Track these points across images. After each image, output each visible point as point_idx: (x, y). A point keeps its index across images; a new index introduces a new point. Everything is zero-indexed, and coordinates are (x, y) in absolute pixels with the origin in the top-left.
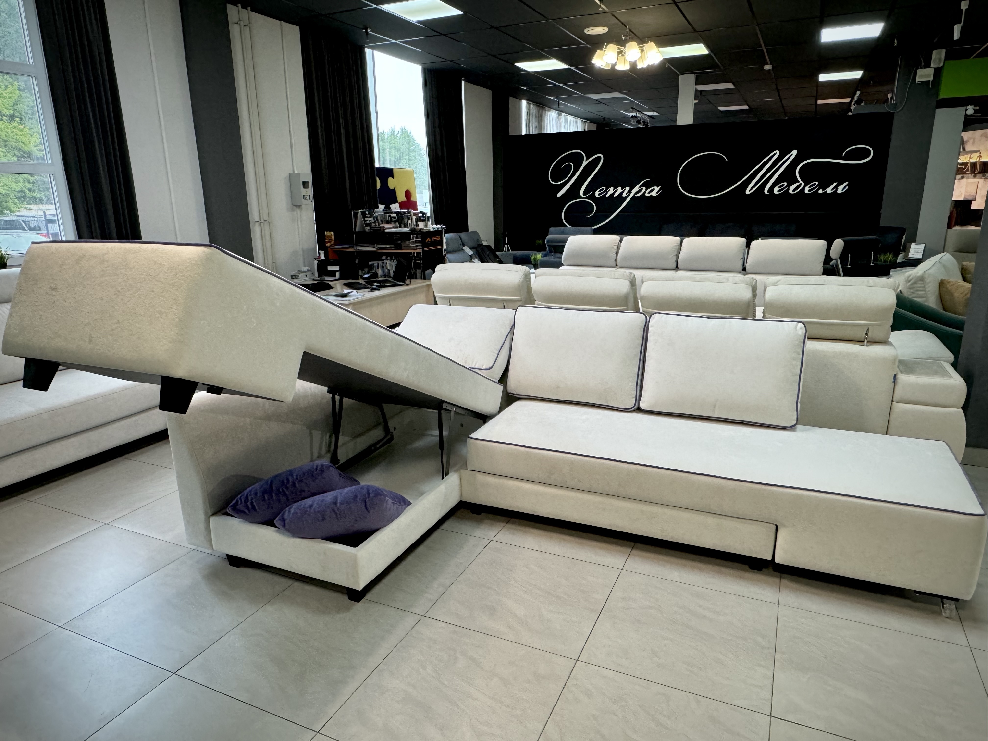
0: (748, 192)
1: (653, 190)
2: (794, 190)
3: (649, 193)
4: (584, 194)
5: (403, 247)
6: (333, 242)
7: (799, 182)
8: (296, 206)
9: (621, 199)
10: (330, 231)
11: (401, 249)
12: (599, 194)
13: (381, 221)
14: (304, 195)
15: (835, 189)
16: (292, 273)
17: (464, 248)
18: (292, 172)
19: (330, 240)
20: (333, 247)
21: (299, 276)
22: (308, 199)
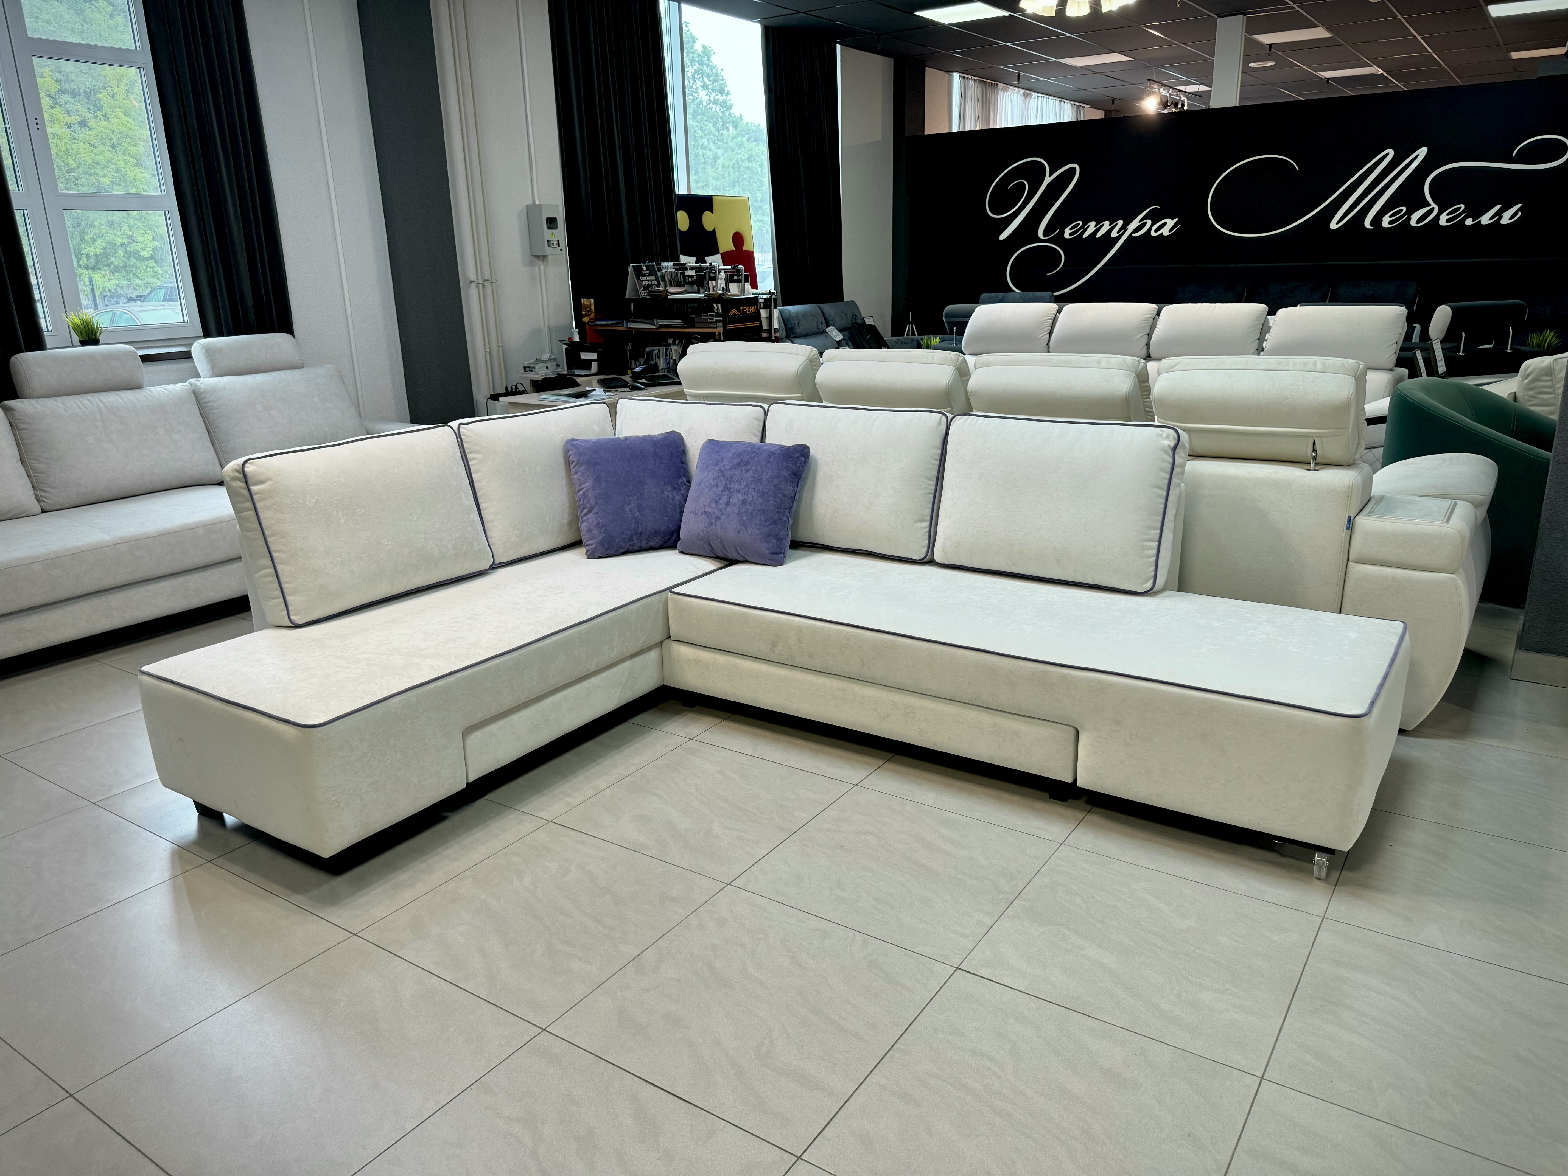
0: (1333, 226)
1: (1165, 224)
2: (1418, 222)
3: (1156, 231)
4: (1045, 234)
5: (697, 325)
6: (592, 316)
7: (1430, 205)
8: (538, 257)
9: (1108, 241)
10: (588, 297)
11: (694, 327)
12: (1071, 234)
13: (670, 281)
14: (548, 241)
15: (1497, 217)
16: (526, 364)
17: (827, 330)
18: (530, 202)
19: (588, 311)
20: (592, 324)
21: (534, 368)
22: (556, 246)
